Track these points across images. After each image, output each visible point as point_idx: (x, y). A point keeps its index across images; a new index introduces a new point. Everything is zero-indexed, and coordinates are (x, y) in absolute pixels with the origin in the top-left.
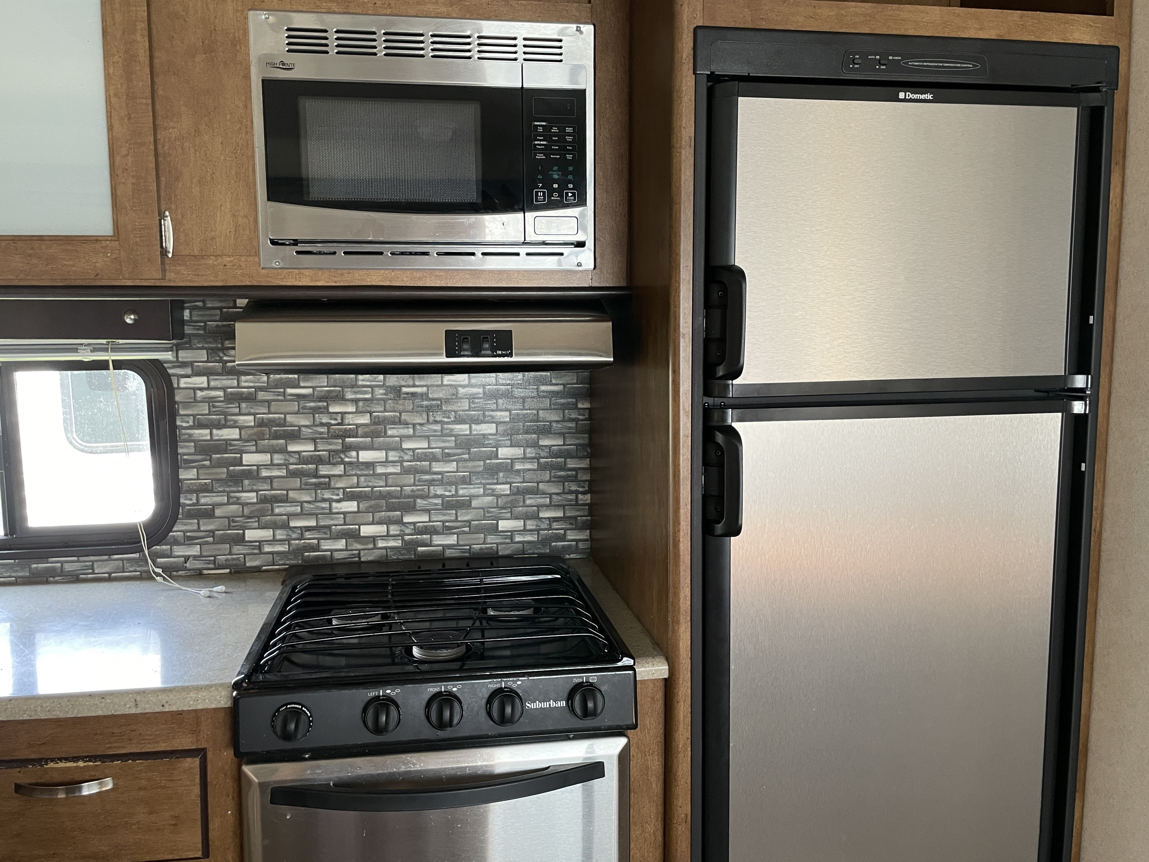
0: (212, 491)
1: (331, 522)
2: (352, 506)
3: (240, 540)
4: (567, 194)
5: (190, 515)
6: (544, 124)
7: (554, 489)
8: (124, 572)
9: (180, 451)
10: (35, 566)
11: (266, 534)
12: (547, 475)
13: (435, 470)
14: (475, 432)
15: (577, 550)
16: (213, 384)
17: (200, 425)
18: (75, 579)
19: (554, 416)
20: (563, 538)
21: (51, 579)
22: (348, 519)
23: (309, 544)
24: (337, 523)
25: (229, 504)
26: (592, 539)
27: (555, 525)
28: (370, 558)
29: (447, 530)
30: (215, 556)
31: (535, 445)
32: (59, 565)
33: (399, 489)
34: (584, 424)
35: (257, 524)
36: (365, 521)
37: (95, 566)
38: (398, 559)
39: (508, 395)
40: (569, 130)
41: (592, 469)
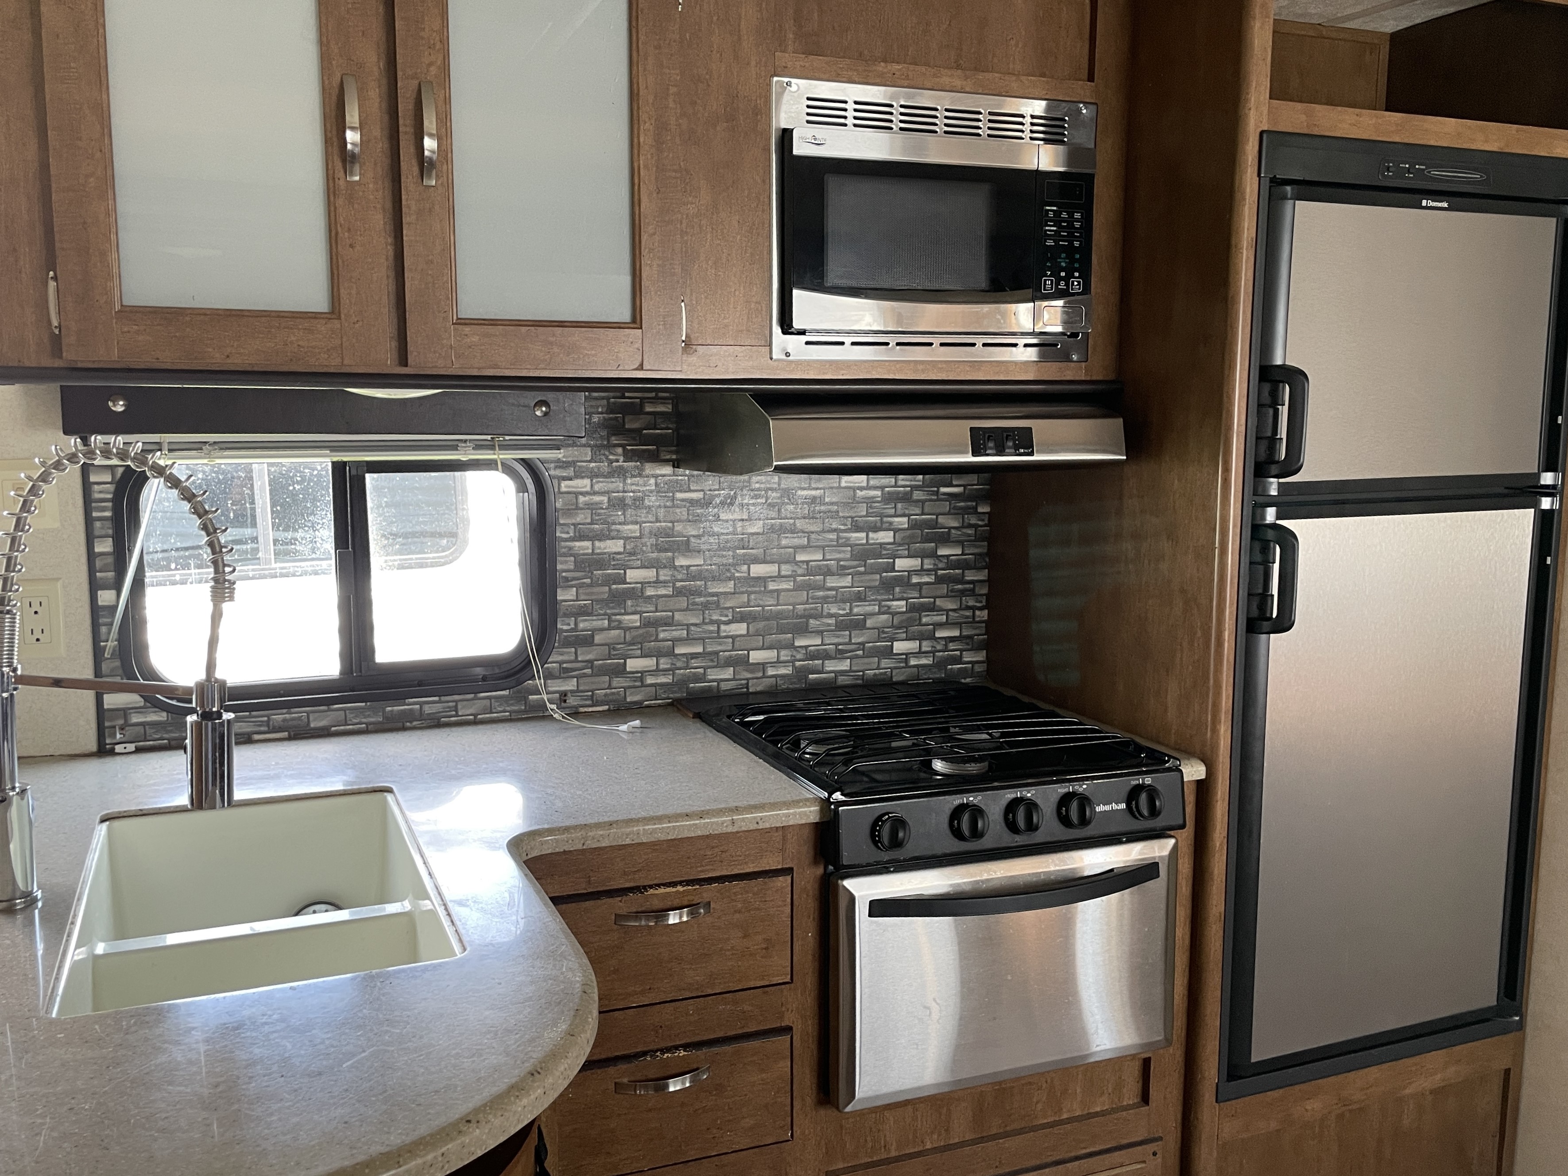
0: (590, 614)
1: (719, 648)
2: (740, 629)
3: (621, 671)
4: (1073, 282)
5: (567, 643)
6: (1055, 208)
7: (950, 605)
8: (491, 713)
9: (559, 567)
10: (389, 709)
11: (649, 663)
12: (943, 589)
13: (829, 585)
14: (871, 542)
15: (972, 674)
16: (597, 487)
17: (581, 537)
18: (436, 723)
19: (952, 522)
20: (958, 660)
21: (408, 724)
22: (737, 644)
23: (694, 674)
24: (724, 649)
25: (609, 628)
26: (989, 661)
27: (951, 646)
28: (759, 689)
29: (840, 654)
30: (592, 691)
31: (933, 555)
32: (418, 706)
33: (791, 607)
34: (983, 531)
35: (639, 652)
36: (754, 645)
37: (459, 707)
38: (788, 688)
39: (906, 498)
40: (1077, 215)
41: (990, 581)
